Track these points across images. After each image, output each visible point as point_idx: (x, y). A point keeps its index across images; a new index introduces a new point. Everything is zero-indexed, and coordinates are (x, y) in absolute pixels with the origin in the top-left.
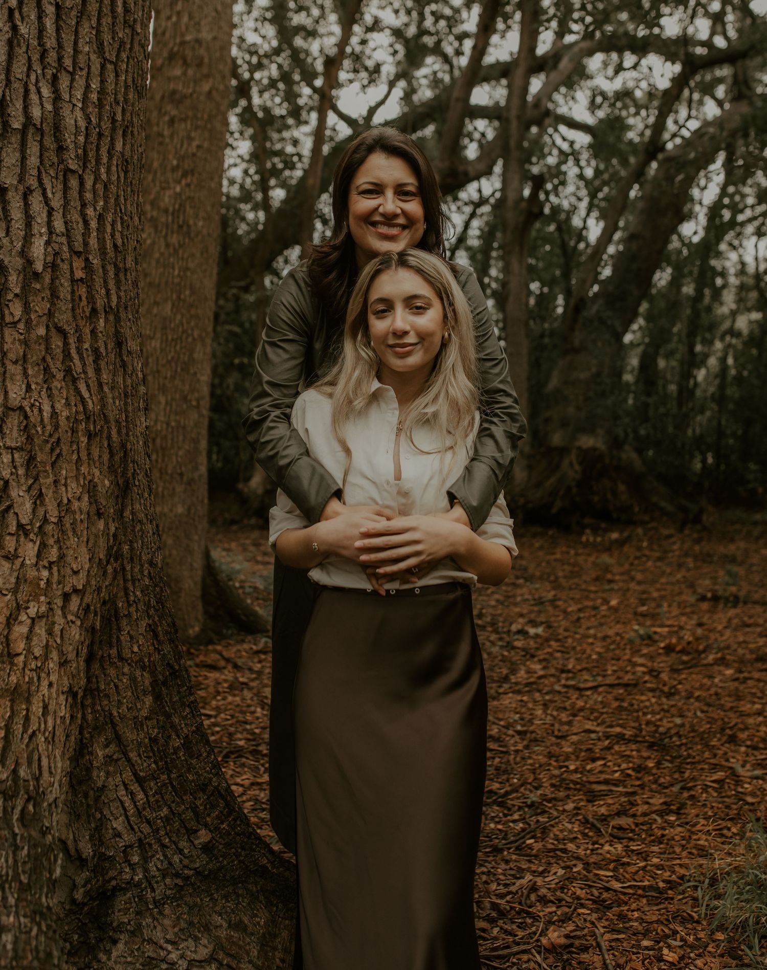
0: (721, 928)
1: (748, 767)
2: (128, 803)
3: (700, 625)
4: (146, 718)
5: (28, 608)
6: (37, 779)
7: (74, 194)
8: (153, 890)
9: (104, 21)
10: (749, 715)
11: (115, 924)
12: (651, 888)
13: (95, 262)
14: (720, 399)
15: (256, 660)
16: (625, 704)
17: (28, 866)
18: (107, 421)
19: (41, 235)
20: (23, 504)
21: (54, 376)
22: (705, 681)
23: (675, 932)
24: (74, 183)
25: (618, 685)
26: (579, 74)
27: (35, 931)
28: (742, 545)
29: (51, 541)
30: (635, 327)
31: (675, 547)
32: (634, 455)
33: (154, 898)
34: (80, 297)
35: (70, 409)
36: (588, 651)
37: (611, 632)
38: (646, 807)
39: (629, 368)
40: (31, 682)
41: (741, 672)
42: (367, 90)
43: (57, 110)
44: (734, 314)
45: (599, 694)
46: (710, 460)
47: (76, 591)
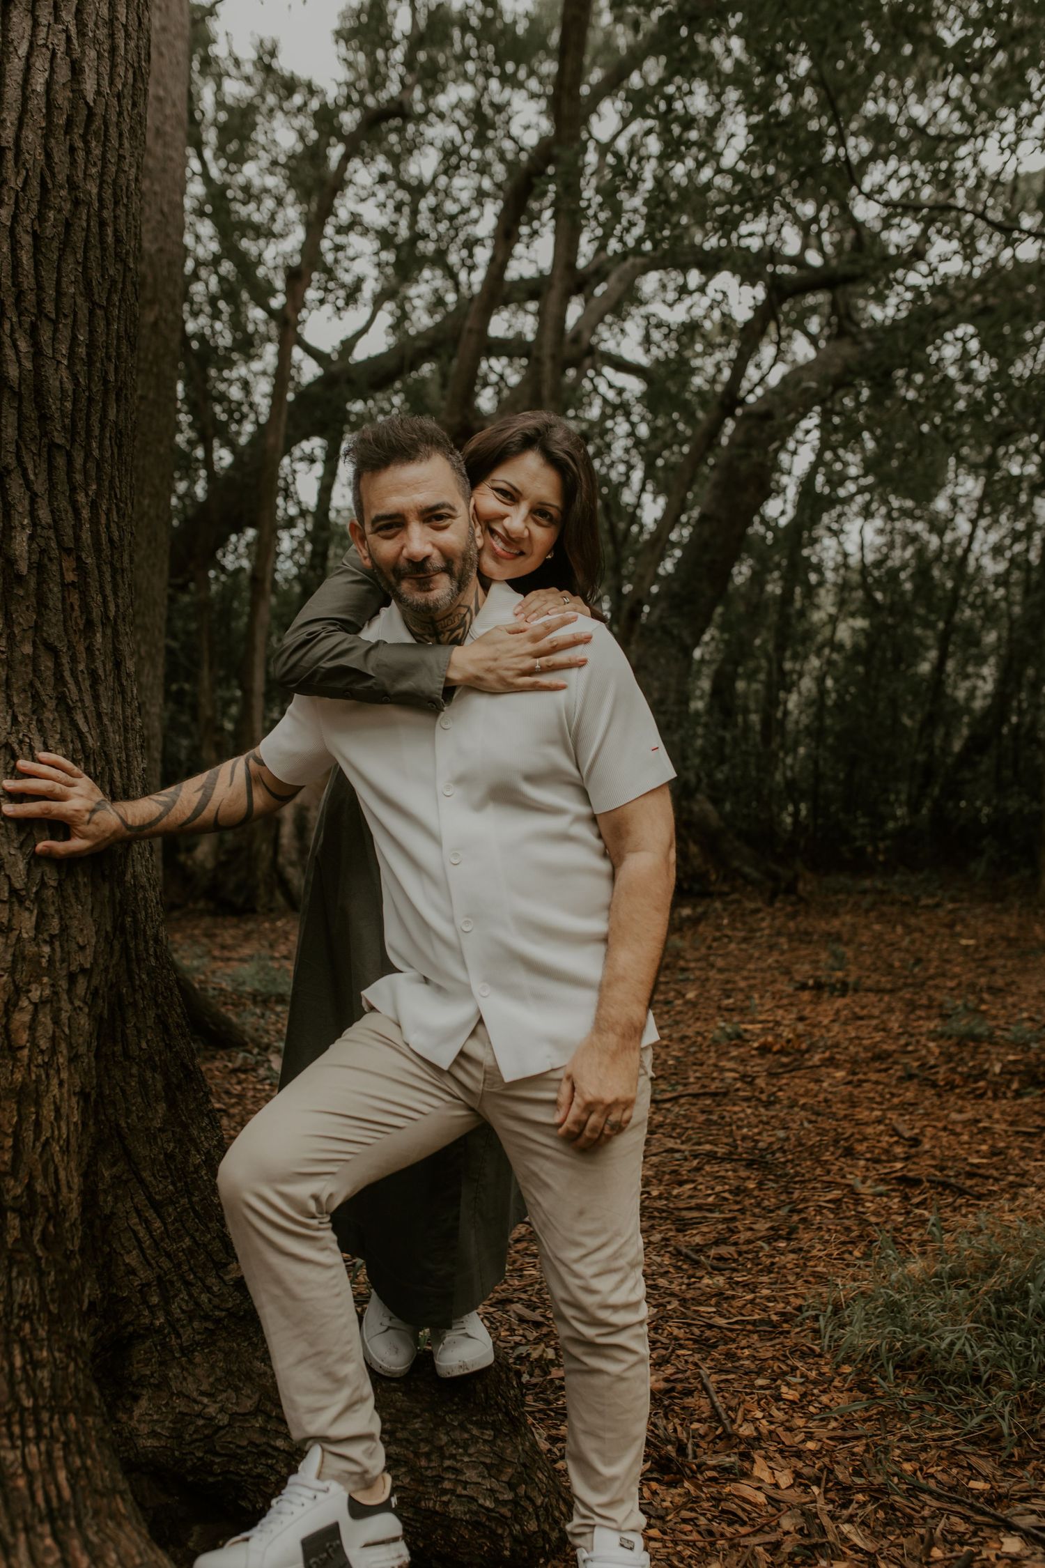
0: (848, 1360)
1: (869, 1182)
2: (142, 1233)
3: (801, 1019)
4: (160, 1130)
5: (29, 991)
6: (55, 1195)
7: (61, 475)
8: (179, 1336)
9: (92, 255)
10: (867, 1124)
11: (135, 1378)
12: (762, 1321)
13: (89, 561)
14: (816, 733)
15: (234, 1081)
16: (714, 1117)
17: (57, 1294)
18: (108, 761)
19: (23, 527)
20: (15, 864)
21: (45, 705)
22: (811, 1086)
23: (794, 1369)
24: (60, 461)
25: (705, 1094)
26: (629, 297)
27: (72, 1368)
28: (848, 919)
29: (52, 910)
30: (706, 637)
31: (764, 924)
32: (709, 807)
33: (181, 1345)
34: (72, 605)
35: (66, 747)
36: (663, 1056)
37: (690, 1032)
38: (749, 1234)
39: (698, 693)
40: (38, 1080)
41: (854, 1074)
42: (343, 314)
43: (37, 368)
44: (833, 620)
45: (681, 1106)
46: (804, 812)
47: (83, 970)
